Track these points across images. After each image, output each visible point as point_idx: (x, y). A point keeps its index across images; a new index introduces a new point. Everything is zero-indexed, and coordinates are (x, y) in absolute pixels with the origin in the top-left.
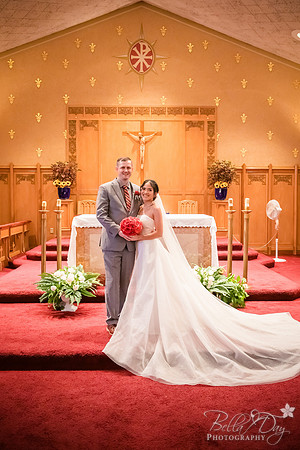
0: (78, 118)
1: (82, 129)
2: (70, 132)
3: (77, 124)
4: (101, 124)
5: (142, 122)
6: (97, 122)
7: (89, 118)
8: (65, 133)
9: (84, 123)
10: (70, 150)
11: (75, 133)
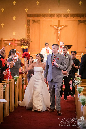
0: (31, 19)
1: (33, 23)
2: (28, 25)
3: (31, 21)
4: (41, 21)
5: (59, 21)
6: (39, 20)
7: (36, 19)
8: (25, 25)
9: (34, 21)
10: (27, 33)
11: (30, 25)
